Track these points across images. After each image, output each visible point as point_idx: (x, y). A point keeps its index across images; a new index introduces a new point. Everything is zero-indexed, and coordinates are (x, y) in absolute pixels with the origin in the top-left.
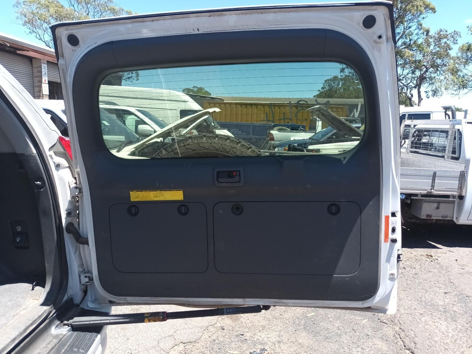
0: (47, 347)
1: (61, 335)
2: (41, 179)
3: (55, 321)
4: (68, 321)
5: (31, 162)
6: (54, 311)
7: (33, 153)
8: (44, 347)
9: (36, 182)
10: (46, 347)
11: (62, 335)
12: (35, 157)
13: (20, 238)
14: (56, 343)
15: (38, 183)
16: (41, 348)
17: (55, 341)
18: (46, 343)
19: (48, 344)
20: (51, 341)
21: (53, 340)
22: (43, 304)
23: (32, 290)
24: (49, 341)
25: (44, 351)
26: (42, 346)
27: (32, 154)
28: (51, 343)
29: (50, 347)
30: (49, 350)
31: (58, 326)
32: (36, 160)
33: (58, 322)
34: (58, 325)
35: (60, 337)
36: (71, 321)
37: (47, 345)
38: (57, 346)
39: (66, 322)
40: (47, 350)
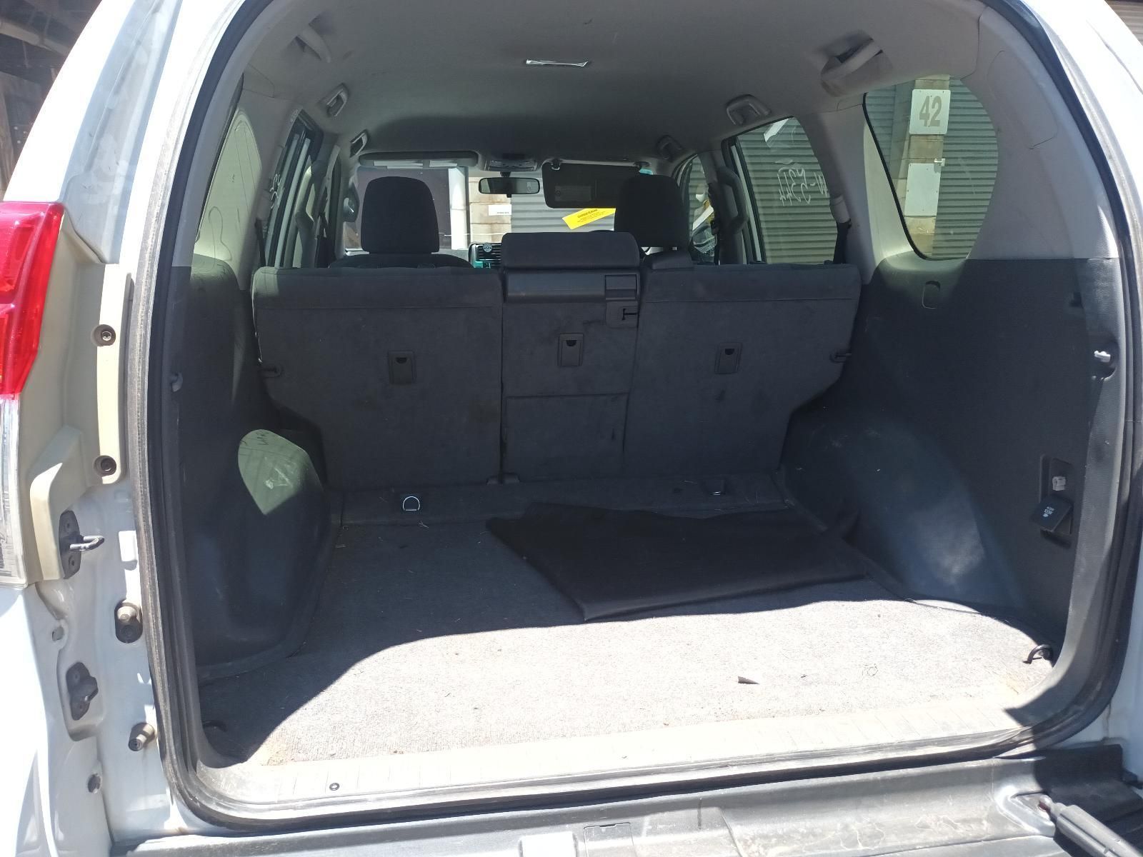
0: (956, 827)
1: (1014, 825)
2: (1111, 345)
3: (1025, 777)
4: (1055, 800)
5: (1097, 287)
6: (1029, 748)
7: (1109, 259)
8: (949, 822)
9: (1096, 352)
10: (952, 825)
11: (1018, 827)
12: (1112, 270)
13: (1053, 509)
14: (982, 834)
15: (1104, 354)
16: (941, 817)
17: (985, 829)
18: (962, 816)
19: (965, 821)
20: (979, 821)
21: (985, 822)
22: (1013, 713)
23: (1026, 662)
24: (975, 816)
25: (940, 829)
26: (946, 816)
27: (1105, 262)
28: (972, 825)
29: (962, 832)
30: (952, 837)
31: (1024, 797)
32: (1111, 280)
33: (1031, 786)
34: (1028, 794)
35: (1005, 828)
36: (1060, 808)
37: (958, 821)
38: (979, 843)
39: (1047, 800)
40: (946, 834)
